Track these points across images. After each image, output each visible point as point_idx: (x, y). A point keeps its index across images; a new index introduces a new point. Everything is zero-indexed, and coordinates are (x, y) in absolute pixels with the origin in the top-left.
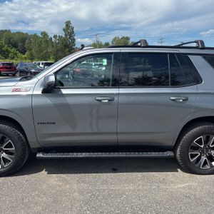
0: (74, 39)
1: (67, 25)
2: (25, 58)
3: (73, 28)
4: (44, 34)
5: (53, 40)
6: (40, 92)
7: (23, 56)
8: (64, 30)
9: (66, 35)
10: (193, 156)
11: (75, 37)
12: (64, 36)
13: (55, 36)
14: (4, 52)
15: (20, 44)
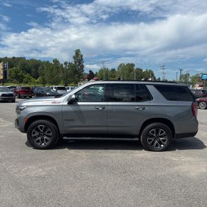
0: (83, 66)
1: (77, 53)
2: (38, 83)
3: (82, 56)
4: (56, 61)
5: (64, 66)
6: (66, 104)
7: (36, 81)
8: (74, 57)
9: (75, 62)
10: (150, 141)
11: (84, 64)
12: (73, 63)
13: (66, 63)
14: (19, 77)
15: (33, 70)
